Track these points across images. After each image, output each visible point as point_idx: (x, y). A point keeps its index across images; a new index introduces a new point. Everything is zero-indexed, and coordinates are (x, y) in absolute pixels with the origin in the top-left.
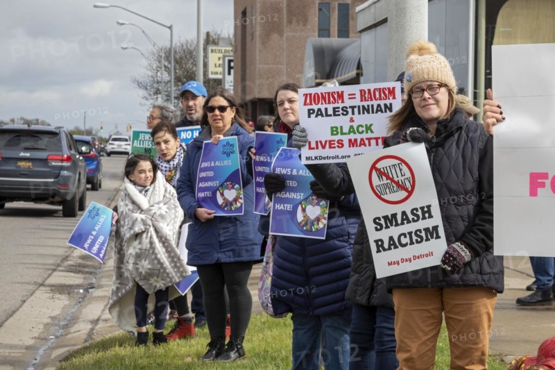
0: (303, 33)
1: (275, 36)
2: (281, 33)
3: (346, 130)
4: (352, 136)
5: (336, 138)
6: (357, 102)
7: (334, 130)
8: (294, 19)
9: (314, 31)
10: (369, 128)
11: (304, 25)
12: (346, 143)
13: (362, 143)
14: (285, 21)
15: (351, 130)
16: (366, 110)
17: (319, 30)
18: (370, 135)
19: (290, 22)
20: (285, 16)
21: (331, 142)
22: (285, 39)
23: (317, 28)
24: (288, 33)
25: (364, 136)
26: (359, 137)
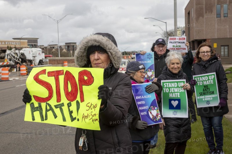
0: (211, 16)
1: (201, 18)
2: (203, 17)
3: (175, 46)
4: (177, 48)
5: (174, 48)
6: (178, 41)
7: (173, 46)
8: (208, 11)
9: (215, 15)
10: (180, 46)
11: (211, 13)
12: (176, 49)
13: (179, 49)
14: (204, 12)
15: (176, 46)
16: (179, 42)
17: (217, 14)
18: (180, 48)
19: (206, 12)
20: (204, 11)
21: (173, 48)
22: (204, 18)
23: (216, 14)
24: (205, 16)
25: (179, 48)
26: (178, 48)
